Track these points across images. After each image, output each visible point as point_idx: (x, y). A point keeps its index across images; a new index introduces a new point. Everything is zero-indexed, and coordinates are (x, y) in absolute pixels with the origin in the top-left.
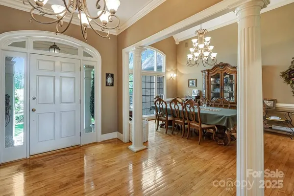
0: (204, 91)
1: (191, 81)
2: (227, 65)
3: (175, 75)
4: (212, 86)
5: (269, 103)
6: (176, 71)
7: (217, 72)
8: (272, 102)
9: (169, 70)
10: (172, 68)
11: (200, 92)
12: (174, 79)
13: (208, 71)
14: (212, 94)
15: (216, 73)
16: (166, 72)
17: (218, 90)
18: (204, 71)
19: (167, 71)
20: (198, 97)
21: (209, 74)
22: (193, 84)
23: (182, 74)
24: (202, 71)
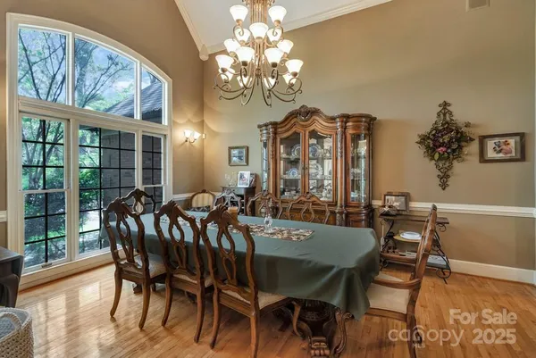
0: (266, 175)
1: (235, 152)
2: (315, 112)
3: (197, 135)
4: (282, 162)
5: (396, 201)
6: (201, 125)
7: (293, 130)
8: (403, 199)
9: (180, 121)
10: (190, 115)
11: (256, 177)
12: (196, 144)
13: (275, 125)
14: (282, 181)
15: (290, 132)
16: (173, 124)
17: (295, 174)
18: (266, 125)
19: (174, 122)
20: (251, 191)
21: (275, 133)
22: (240, 158)
23: (214, 134)
24: (260, 127)
